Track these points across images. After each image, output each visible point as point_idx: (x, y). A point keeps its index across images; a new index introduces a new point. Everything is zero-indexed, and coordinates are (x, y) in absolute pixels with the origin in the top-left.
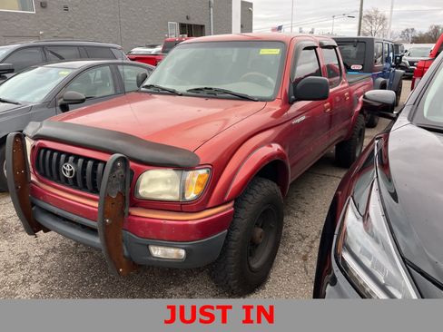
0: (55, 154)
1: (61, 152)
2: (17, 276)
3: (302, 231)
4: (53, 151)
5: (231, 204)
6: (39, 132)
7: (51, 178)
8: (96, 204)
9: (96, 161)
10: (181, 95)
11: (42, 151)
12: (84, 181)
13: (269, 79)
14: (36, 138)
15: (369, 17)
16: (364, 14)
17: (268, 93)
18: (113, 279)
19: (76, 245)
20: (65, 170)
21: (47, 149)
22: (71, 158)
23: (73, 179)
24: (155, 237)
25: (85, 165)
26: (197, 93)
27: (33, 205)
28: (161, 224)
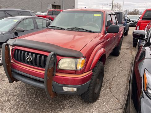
0: (23, 52)
1: (25, 51)
2: (5, 98)
3: (107, 78)
4: (22, 51)
5: (92, 71)
6: (15, 43)
7: (21, 61)
8: (44, 72)
9: (41, 55)
10: (66, 30)
11: (17, 51)
12: (36, 62)
13: (97, 25)
14: (13, 46)
15: (115, 5)
16: (114, 4)
17: (98, 30)
18: (43, 98)
19: (26, 85)
20: (27, 58)
21: (19, 50)
22: (30, 54)
23: (31, 61)
24: (65, 84)
25: (36, 56)
26: (71, 29)
27: (12, 71)
28: (68, 79)
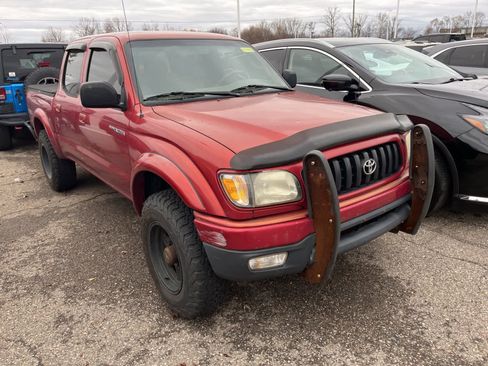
20: (367, 168)
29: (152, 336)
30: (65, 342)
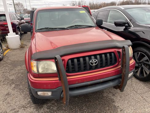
20: (92, 63)
29: (24, 107)
30: (4, 101)
